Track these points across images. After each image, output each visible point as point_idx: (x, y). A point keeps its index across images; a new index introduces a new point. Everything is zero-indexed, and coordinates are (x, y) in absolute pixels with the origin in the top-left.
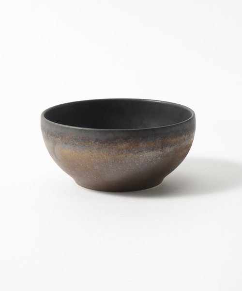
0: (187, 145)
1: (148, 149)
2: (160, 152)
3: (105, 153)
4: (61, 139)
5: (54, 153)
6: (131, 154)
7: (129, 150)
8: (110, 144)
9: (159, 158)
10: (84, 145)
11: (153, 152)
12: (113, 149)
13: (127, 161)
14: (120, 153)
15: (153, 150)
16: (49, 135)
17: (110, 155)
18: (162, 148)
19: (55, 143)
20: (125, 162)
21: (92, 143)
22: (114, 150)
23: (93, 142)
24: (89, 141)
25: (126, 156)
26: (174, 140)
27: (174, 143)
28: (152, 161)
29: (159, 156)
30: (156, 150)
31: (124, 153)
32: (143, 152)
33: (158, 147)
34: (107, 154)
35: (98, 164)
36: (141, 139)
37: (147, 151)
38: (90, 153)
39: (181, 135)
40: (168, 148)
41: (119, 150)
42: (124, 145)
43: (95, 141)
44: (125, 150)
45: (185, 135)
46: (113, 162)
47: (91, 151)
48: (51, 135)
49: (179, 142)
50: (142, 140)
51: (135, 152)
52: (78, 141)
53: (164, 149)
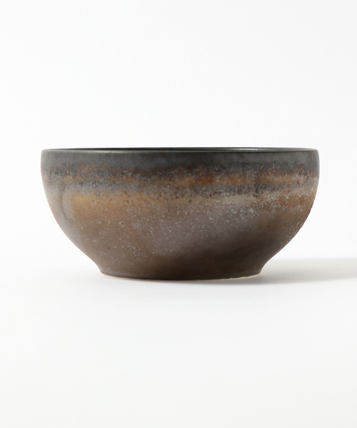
0: (303, 197)
1: (231, 190)
2: (252, 197)
3: (152, 195)
4: (74, 177)
5: (62, 207)
6: (200, 198)
7: (195, 189)
8: (160, 177)
9: (251, 210)
10: (115, 182)
11: (240, 197)
12: (165, 187)
13: (192, 211)
14: (178, 195)
15: (239, 192)
16: (53, 174)
17: (161, 199)
18: (257, 191)
19: (62, 187)
20: (189, 214)
21: (127, 176)
22: (167, 190)
23: (130, 174)
24: (123, 174)
25: (190, 201)
26: (278, 179)
27: (280, 186)
28: (237, 215)
29: (251, 206)
30: (245, 193)
31: (186, 195)
32: (222, 195)
33: (249, 188)
34: (156, 197)
35: (139, 217)
36: (217, 169)
37: (228, 194)
38: (125, 196)
39: (291, 172)
40: (267, 192)
41: (178, 189)
42: (187, 179)
43: (134, 173)
44: (188, 190)
45: (300, 174)
46: (166, 214)
47: (126, 193)
48: (56, 173)
49: (289, 186)
50: (219, 171)
51: (207, 193)
52: (103, 176)
53: (260, 192)
